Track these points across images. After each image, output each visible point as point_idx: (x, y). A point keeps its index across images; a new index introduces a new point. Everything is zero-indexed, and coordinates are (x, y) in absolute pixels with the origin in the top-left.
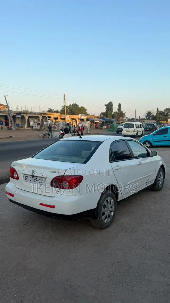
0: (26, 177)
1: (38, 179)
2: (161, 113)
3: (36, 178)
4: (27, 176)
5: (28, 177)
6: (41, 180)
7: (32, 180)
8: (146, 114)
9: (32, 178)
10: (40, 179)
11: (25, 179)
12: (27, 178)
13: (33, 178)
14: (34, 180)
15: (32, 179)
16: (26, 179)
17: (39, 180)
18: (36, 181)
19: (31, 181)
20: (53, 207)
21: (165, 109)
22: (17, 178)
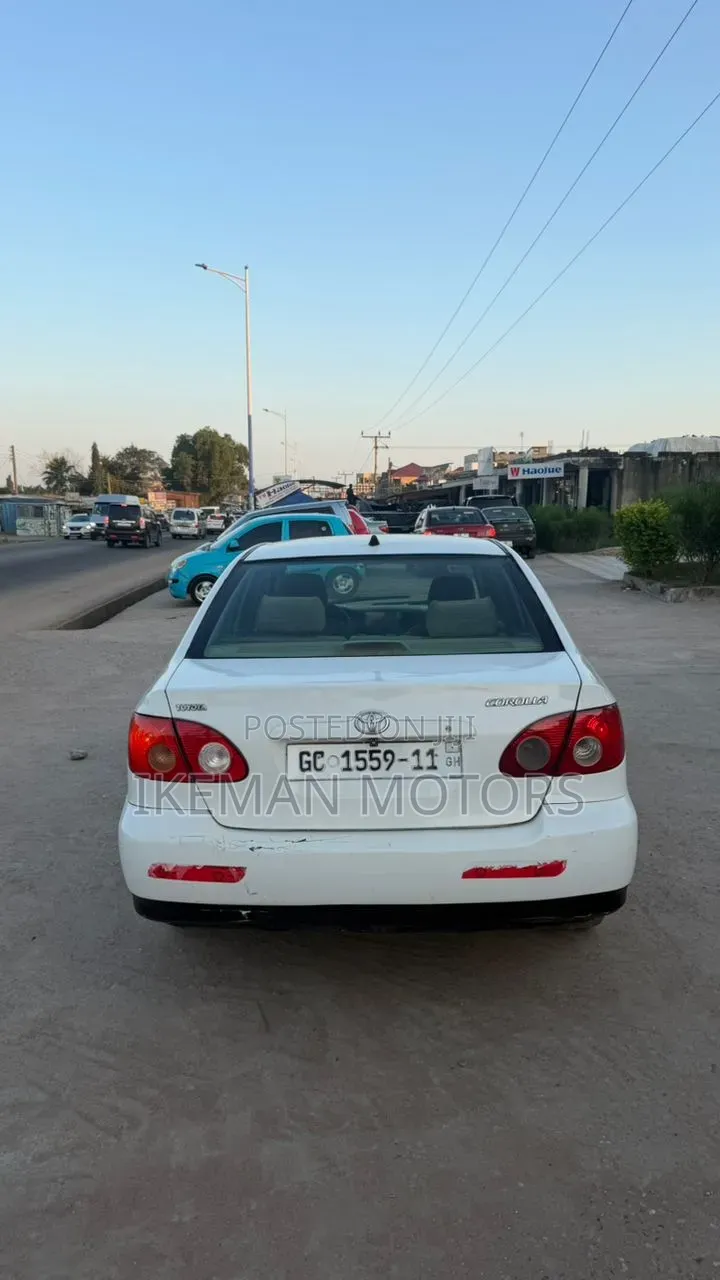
0: (305, 758)
1: (404, 751)
2: (112, 467)
3: (386, 752)
4: (312, 749)
5: (316, 753)
6: (423, 754)
7: (361, 764)
8: (49, 470)
9: (357, 752)
10: (417, 753)
11: (303, 770)
12: (311, 759)
13: (361, 755)
14: (375, 764)
15: (358, 759)
16: (305, 766)
17: (408, 755)
18: (384, 765)
19: (348, 769)
20: (554, 869)
21: (122, 451)
22: (239, 769)
